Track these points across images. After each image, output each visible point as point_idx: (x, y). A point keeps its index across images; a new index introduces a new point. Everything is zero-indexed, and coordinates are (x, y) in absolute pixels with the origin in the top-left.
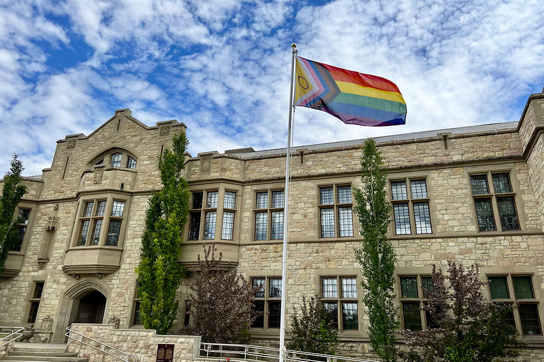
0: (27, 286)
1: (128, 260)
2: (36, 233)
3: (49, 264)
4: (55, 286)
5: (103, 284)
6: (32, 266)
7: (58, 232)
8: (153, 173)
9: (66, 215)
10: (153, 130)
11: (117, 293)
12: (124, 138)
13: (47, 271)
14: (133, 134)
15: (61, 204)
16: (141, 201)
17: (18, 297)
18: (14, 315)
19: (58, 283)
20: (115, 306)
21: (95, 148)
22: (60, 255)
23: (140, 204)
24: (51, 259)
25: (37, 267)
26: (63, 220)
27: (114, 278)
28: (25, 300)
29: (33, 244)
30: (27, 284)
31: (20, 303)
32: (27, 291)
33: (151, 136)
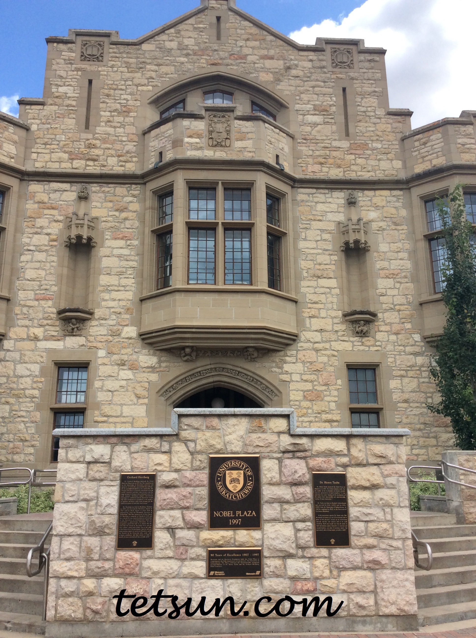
0: (37, 373)
1: (316, 324)
2: (32, 248)
3: (94, 323)
4: (126, 374)
5: (263, 373)
6: (41, 326)
7: (102, 251)
8: (335, 144)
9: (117, 214)
10: (312, 53)
11: (304, 391)
12: (241, 58)
13: (91, 339)
14: (265, 52)
15: (94, 188)
16: (316, 200)
17: (12, 400)
18: (11, 445)
19: (133, 367)
20: (306, 419)
21: (164, 69)
22: (122, 303)
23: (315, 206)
24: (98, 313)
25: (58, 329)
26: (109, 225)
27: (287, 359)
28: (38, 408)
29: (30, 274)
30: (36, 368)
31: (24, 414)
32: (40, 385)
33: (309, 65)
